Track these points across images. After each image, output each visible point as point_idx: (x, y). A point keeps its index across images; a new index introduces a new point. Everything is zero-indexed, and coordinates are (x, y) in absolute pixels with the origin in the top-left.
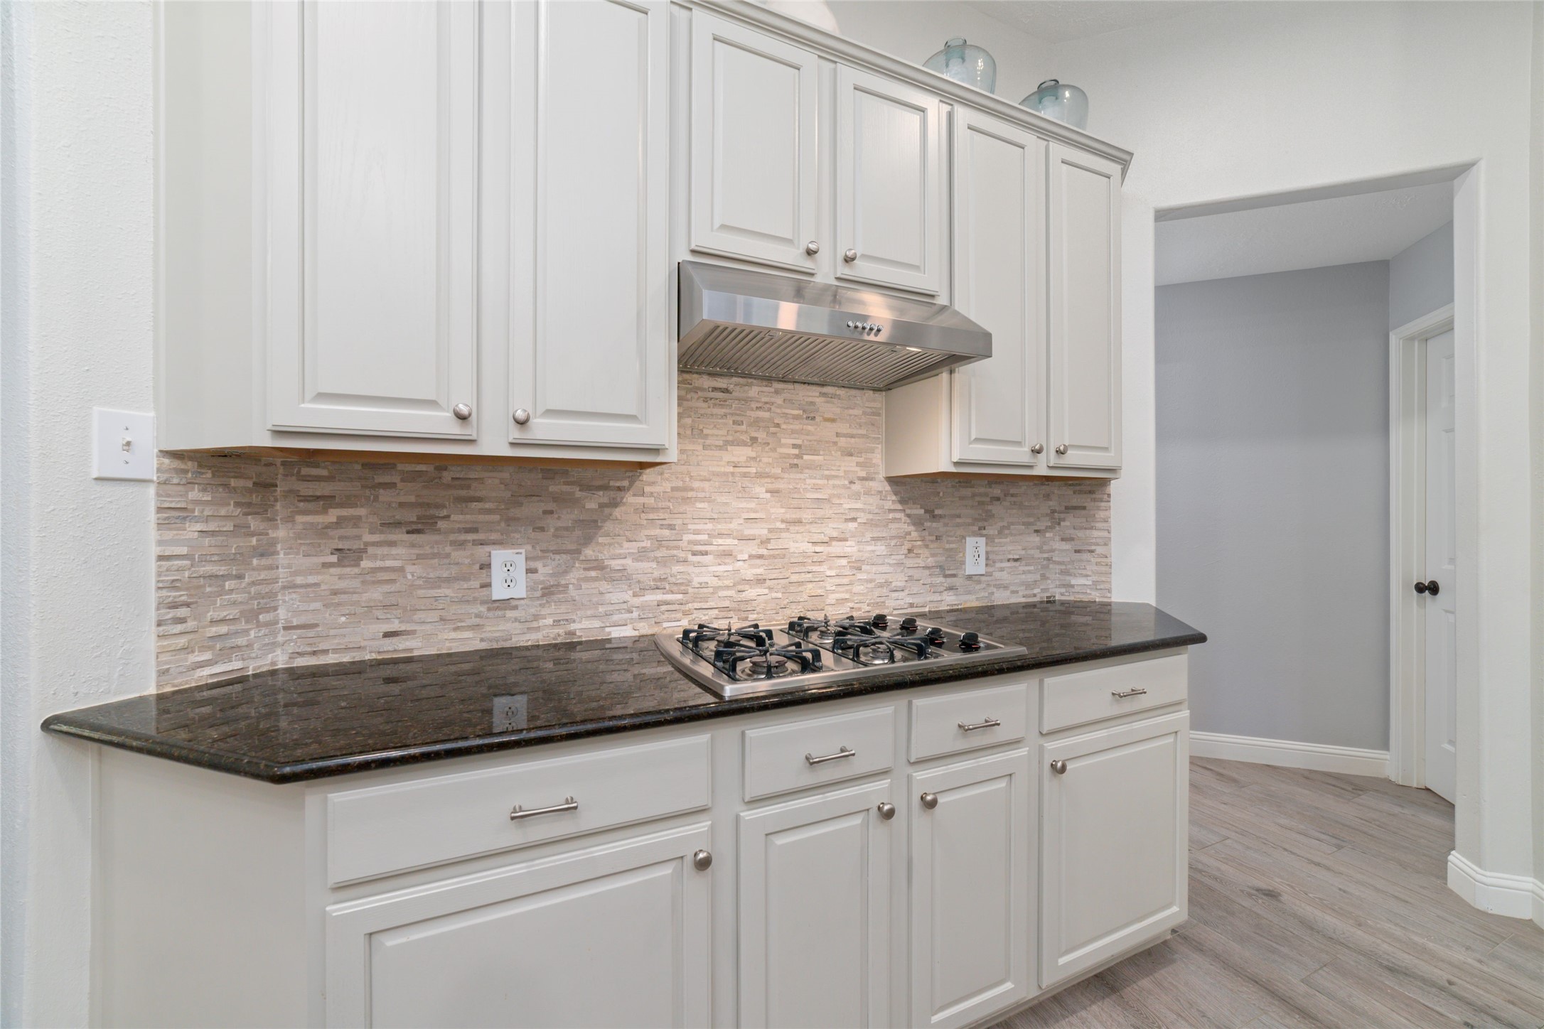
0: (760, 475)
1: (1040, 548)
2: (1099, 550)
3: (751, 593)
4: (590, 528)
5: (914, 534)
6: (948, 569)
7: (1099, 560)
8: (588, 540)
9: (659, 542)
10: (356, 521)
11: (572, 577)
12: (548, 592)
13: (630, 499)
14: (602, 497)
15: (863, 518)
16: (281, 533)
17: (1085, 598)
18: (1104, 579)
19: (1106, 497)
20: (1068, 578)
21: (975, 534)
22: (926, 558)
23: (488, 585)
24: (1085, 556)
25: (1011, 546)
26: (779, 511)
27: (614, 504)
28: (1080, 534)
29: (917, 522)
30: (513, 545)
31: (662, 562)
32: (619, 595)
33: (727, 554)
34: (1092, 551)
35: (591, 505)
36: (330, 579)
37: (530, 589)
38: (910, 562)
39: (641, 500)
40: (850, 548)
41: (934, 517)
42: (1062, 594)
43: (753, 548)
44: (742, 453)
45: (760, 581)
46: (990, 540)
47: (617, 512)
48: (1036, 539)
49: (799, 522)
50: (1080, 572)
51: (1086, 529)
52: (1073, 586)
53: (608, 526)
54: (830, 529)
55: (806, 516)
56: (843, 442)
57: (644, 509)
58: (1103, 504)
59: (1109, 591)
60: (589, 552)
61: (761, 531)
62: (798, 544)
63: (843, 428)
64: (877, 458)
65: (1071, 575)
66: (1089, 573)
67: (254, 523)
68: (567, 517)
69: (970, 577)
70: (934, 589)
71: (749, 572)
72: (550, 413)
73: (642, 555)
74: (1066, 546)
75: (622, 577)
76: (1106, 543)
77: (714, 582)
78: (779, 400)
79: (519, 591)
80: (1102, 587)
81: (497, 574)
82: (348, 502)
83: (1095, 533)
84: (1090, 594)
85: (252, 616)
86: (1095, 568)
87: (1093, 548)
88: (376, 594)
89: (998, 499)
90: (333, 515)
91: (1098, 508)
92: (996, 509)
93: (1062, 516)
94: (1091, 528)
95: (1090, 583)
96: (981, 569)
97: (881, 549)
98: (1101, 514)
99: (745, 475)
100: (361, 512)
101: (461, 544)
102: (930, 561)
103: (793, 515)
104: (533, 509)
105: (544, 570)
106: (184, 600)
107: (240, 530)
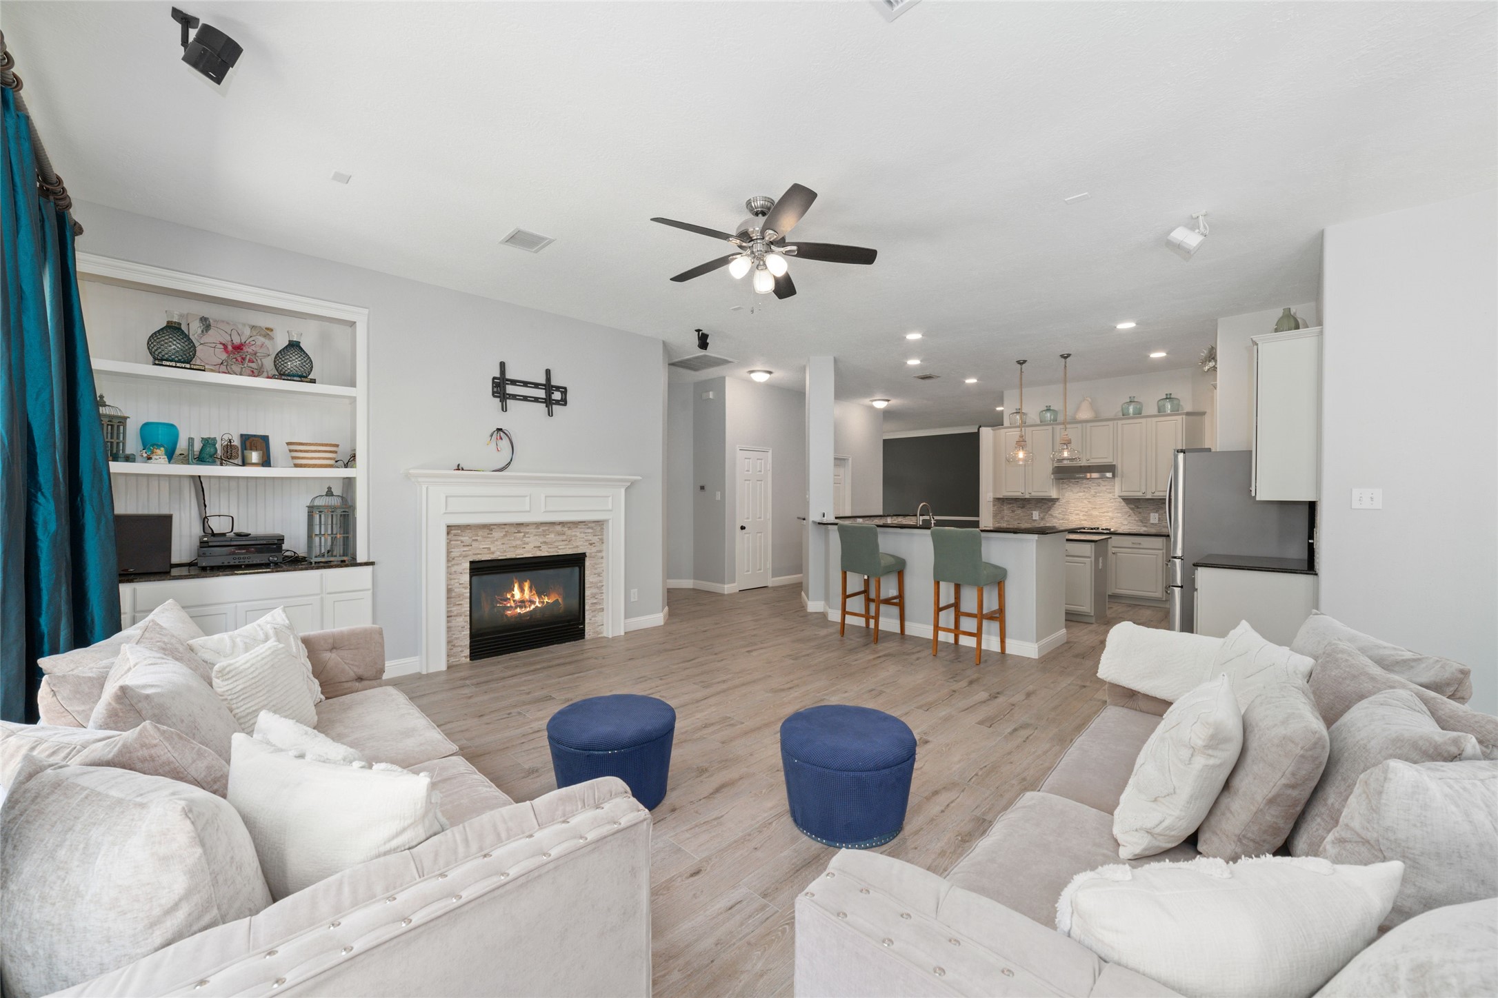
0: (1086, 498)
3: (1083, 522)
4: (1050, 508)
5: (1131, 512)
6: (1144, 521)
8: (1049, 510)
9: (1063, 511)
10: (1014, 506)
11: (1046, 516)
12: (1042, 519)
13: (1057, 503)
14: (1052, 503)
15: (1114, 508)
16: (1005, 508)
21: (1154, 513)
22: (1134, 517)
23: (1032, 517)
26: (1090, 506)
27: (1054, 504)
29: (1132, 509)
30: (1036, 510)
31: (1064, 515)
32: (1055, 520)
33: (1078, 514)
35: (1050, 504)
36: (1011, 515)
37: (1040, 517)
38: (1129, 518)
39: (1059, 503)
40: (1110, 514)
41: (1138, 508)
43: (1084, 513)
44: (1081, 494)
45: (1085, 520)
47: (1055, 506)
49: (1095, 508)
53: (1053, 508)
54: (1104, 510)
55: (1097, 507)
56: (1108, 491)
57: (1060, 505)
60: (1049, 512)
61: (1086, 510)
62: (1095, 513)
63: (1108, 487)
64: (1119, 493)
67: (1003, 506)
68: (1046, 506)
69: (1152, 524)
70: (1138, 526)
71: (1082, 518)
72: (1033, 492)
73: (1059, 513)
75: (1056, 517)
77: (1073, 518)
78: (1091, 482)
79: (1037, 518)
81: (1034, 516)
82: (1013, 504)
88: (1016, 517)
90: (1010, 505)
96: (1157, 521)
97: (1119, 515)
99: (1082, 498)
101: (1028, 510)
102: (1137, 519)
103: (1093, 507)
104: (1039, 505)
105: (1042, 515)
106: (995, 516)
107: (1000, 507)
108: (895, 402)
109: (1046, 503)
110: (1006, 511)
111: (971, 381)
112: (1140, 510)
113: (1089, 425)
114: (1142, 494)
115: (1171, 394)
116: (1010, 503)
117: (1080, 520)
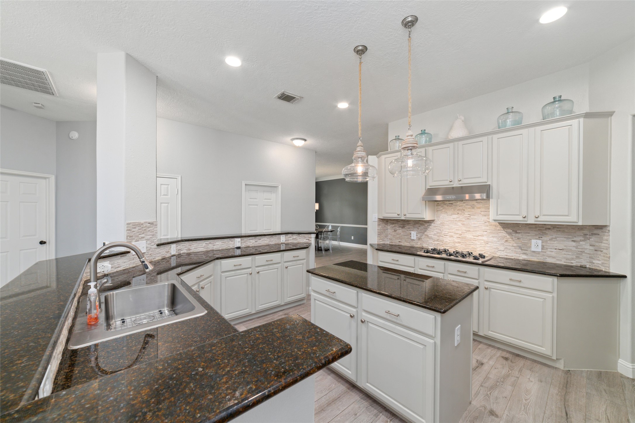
0: (460, 221)
1: (577, 247)
2: (604, 251)
3: (457, 245)
4: (426, 229)
5: (508, 237)
6: (524, 248)
7: (604, 255)
8: (425, 231)
9: (438, 233)
10: (396, 227)
11: (423, 237)
12: (419, 239)
13: (432, 224)
14: (428, 224)
15: (489, 231)
16: (389, 227)
17: (598, 268)
18: (606, 262)
19: (607, 231)
20: (592, 260)
21: (536, 239)
22: (512, 243)
23: (411, 237)
24: (599, 253)
25: (557, 244)
26: (464, 228)
27: (430, 225)
28: (597, 244)
29: (509, 234)
30: (414, 231)
31: (438, 236)
32: (431, 241)
33: (452, 236)
34: (602, 251)
35: (426, 225)
36: (393, 233)
37: (417, 238)
38: (506, 244)
39: (434, 225)
40: (485, 238)
41: (516, 232)
42: (590, 265)
43: (458, 236)
44: (455, 216)
45: (459, 243)
46: (544, 241)
47: (430, 227)
48: (574, 244)
49: (470, 231)
50: (597, 258)
51: (599, 242)
52: (594, 263)
53: (429, 229)
54: (478, 233)
55: (471, 229)
56: (482, 213)
57: (435, 227)
58: (606, 234)
59: (609, 267)
60: (426, 233)
61: (460, 232)
62: (469, 236)
63: (483, 210)
65: (593, 259)
66: (600, 259)
67: (386, 226)
68: (422, 227)
69: (534, 252)
70: (516, 253)
71: (457, 241)
72: (409, 213)
73: (435, 235)
74: (592, 248)
75: (431, 238)
76: (608, 248)
77: (449, 241)
78: (464, 205)
79: (415, 238)
80: (605, 265)
81: (412, 235)
83: (603, 245)
84: (600, 267)
85: (386, 237)
86: (603, 258)
87: (602, 250)
88: (398, 236)
89: (549, 229)
90: (394, 225)
91: (604, 235)
93: (590, 237)
94: (602, 242)
95: (601, 263)
96: (539, 249)
97: (495, 239)
98: (605, 238)
99: (456, 221)
100: (396, 225)
101: (408, 230)
102: (515, 245)
103: (468, 229)
104: (417, 225)
105: (419, 235)
106: (379, 234)
107: (385, 227)
108: (310, 142)
109: (422, 224)
111: (343, 105)
112: (519, 235)
113: (461, 143)
114: (521, 219)
115: (560, 97)
116: (393, 223)
117: (455, 242)
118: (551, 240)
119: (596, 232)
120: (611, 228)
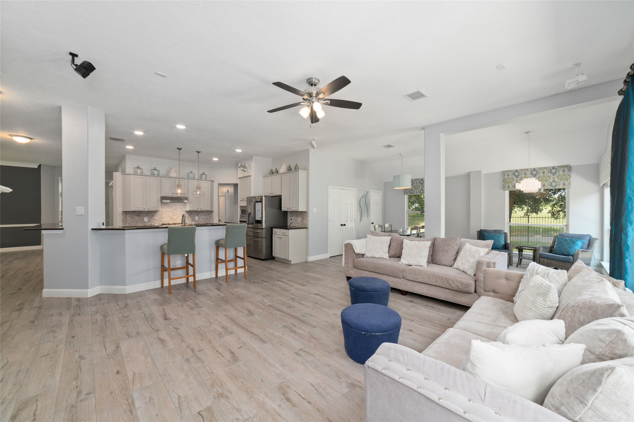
0: (170, 211)
1: (206, 218)
3: (169, 221)
4: (153, 216)
5: (189, 216)
6: (193, 220)
8: (153, 217)
9: (160, 217)
10: (133, 215)
11: (151, 220)
12: (149, 221)
13: (157, 213)
14: (154, 213)
16: (128, 216)
18: (214, 220)
20: (210, 221)
21: (197, 217)
23: (144, 220)
25: (202, 217)
28: (211, 216)
29: (189, 215)
30: (146, 217)
31: (160, 219)
33: (167, 218)
36: (131, 220)
38: (188, 219)
40: (181, 217)
41: (191, 214)
43: (170, 217)
44: (168, 209)
45: (170, 220)
46: (199, 217)
47: (156, 214)
48: (206, 217)
50: (211, 219)
57: (158, 214)
60: (153, 218)
61: (171, 216)
62: (175, 217)
63: (180, 206)
64: (184, 209)
68: (151, 215)
69: (196, 220)
70: (191, 221)
71: (169, 220)
72: (151, 208)
73: (158, 218)
74: (209, 217)
75: (156, 220)
76: (213, 217)
77: (165, 220)
79: (147, 221)
82: (133, 214)
85: (127, 222)
88: (135, 221)
90: (131, 215)
92: (199, 214)
95: (212, 221)
96: (198, 220)
98: (213, 214)
101: (142, 217)
102: (191, 219)
103: (174, 214)
104: (148, 214)
105: (149, 219)
106: (123, 220)
107: (126, 216)
109: (151, 213)
110: (129, 218)
111: (130, 147)
113: (177, 180)
114: (197, 209)
115: (204, 173)
116: (131, 214)
117: (168, 221)
118: (200, 216)
119: (210, 213)
120: (214, 212)
